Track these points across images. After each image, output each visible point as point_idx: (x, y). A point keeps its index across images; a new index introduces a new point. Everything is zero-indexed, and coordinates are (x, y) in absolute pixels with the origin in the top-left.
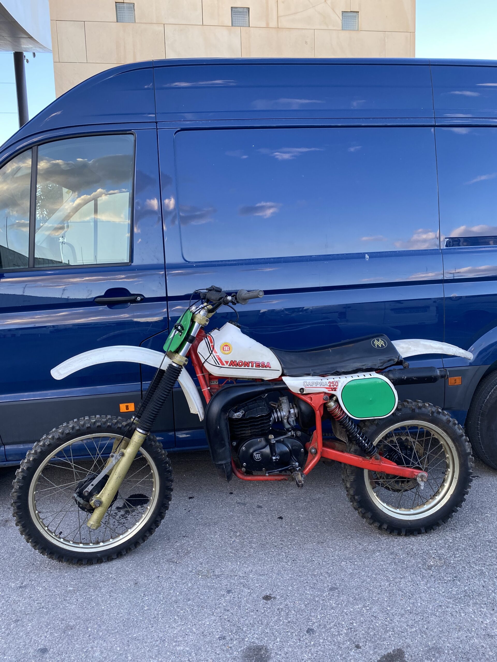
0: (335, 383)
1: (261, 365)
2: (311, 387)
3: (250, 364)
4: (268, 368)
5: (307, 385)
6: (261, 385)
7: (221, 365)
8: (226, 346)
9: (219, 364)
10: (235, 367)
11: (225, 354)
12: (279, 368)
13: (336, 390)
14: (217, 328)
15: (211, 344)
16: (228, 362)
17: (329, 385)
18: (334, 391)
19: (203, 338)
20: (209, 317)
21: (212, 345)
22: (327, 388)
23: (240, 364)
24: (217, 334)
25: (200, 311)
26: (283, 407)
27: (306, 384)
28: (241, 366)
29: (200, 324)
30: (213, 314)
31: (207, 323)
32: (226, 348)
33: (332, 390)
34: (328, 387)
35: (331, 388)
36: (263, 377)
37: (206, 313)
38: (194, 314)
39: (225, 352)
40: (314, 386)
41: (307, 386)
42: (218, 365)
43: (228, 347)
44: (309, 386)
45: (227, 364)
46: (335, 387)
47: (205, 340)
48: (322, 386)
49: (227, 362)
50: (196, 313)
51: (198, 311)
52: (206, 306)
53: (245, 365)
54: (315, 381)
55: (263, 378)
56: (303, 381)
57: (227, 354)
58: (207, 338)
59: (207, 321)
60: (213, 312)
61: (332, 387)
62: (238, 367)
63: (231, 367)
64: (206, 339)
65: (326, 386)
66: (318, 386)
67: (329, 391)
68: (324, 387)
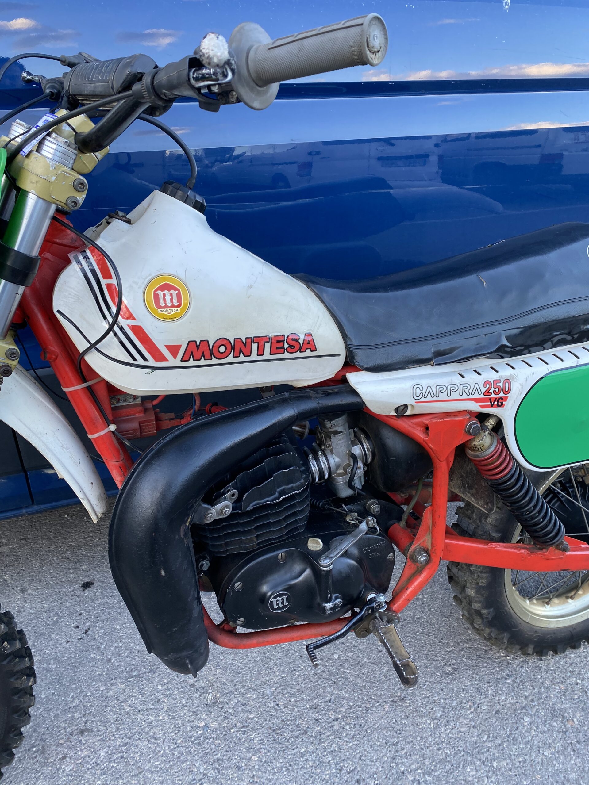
0: (501, 385)
1: (286, 346)
2: (435, 399)
3: (255, 346)
4: (308, 353)
5: (423, 396)
6: (285, 402)
7: (151, 362)
8: (166, 287)
9: (145, 359)
10: (203, 362)
11: (166, 319)
12: (340, 348)
13: (502, 405)
14: (121, 214)
15: (104, 282)
16: (180, 346)
17: (484, 390)
18: (498, 406)
19: (71, 256)
20: (86, 171)
21: (109, 286)
22: (477, 400)
23: (222, 349)
24: (123, 240)
25: (41, 143)
26: (334, 445)
27: (418, 391)
28: (224, 355)
29: (48, 203)
30: (100, 155)
31: (81, 197)
32: (168, 298)
33: (492, 405)
34: (482, 396)
35: (490, 400)
36: (292, 381)
37: (72, 152)
38: (19, 157)
39: (165, 312)
40: (443, 396)
41: (423, 400)
42: (140, 361)
43: (174, 293)
44: (429, 398)
45: (175, 356)
46: (502, 395)
47: (79, 262)
48: (465, 396)
49: (174, 350)
50: (26, 150)
51: (35, 142)
52: (64, 119)
53: (237, 350)
54: (445, 381)
55: (290, 383)
56: (408, 385)
57: (173, 318)
58: (86, 257)
59: (78, 186)
60: (99, 147)
61: (493, 396)
62: (214, 361)
63: (191, 362)
64: (81, 258)
65: (476, 396)
66: (456, 396)
67: (482, 407)
68: (471, 397)
